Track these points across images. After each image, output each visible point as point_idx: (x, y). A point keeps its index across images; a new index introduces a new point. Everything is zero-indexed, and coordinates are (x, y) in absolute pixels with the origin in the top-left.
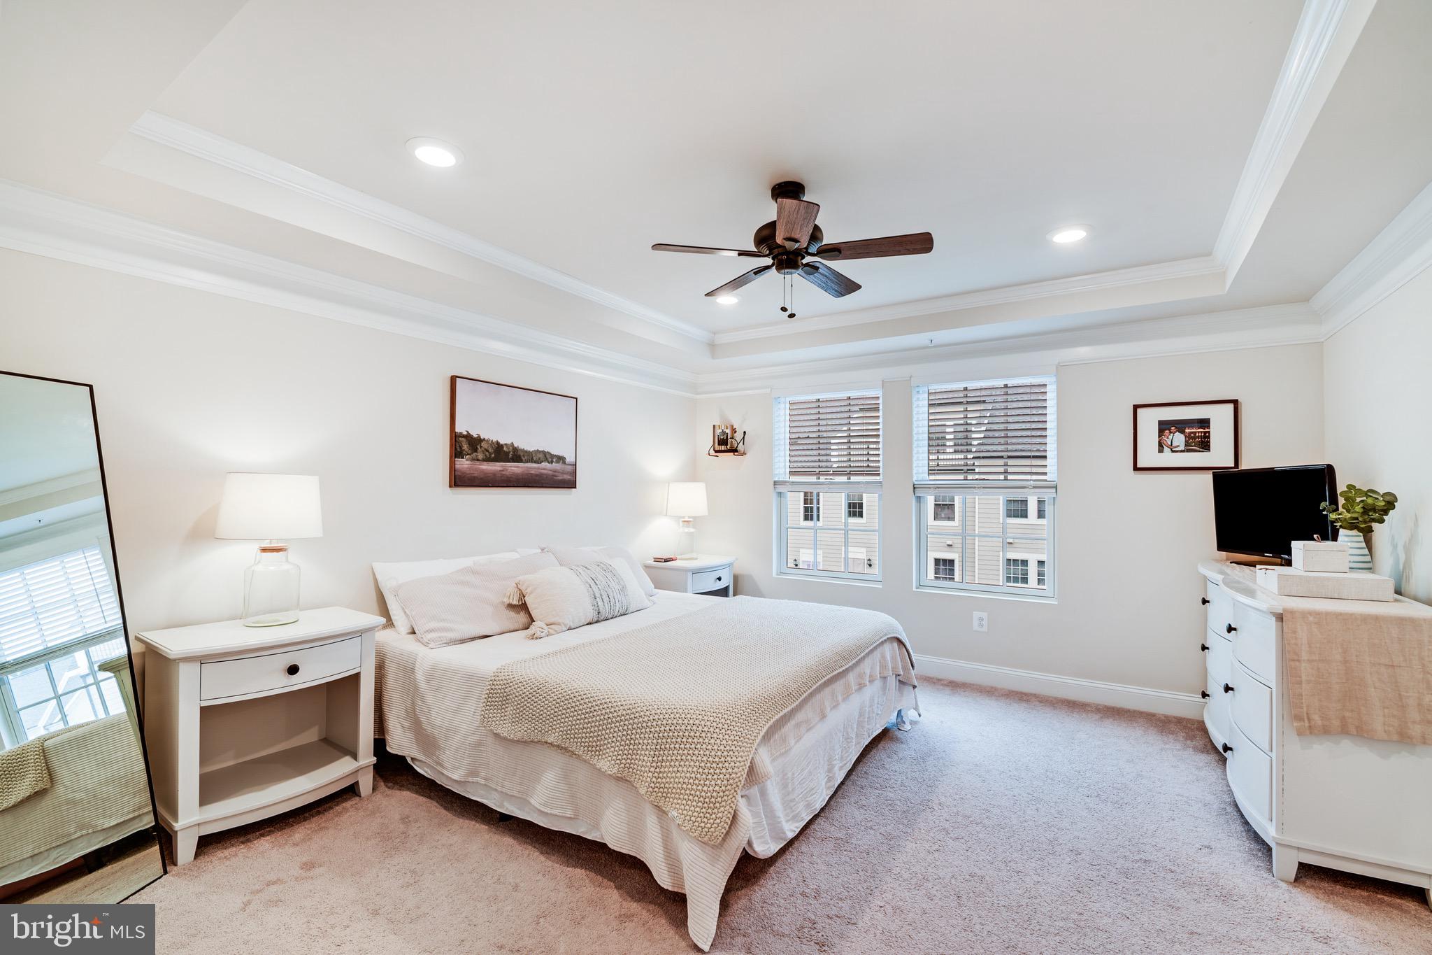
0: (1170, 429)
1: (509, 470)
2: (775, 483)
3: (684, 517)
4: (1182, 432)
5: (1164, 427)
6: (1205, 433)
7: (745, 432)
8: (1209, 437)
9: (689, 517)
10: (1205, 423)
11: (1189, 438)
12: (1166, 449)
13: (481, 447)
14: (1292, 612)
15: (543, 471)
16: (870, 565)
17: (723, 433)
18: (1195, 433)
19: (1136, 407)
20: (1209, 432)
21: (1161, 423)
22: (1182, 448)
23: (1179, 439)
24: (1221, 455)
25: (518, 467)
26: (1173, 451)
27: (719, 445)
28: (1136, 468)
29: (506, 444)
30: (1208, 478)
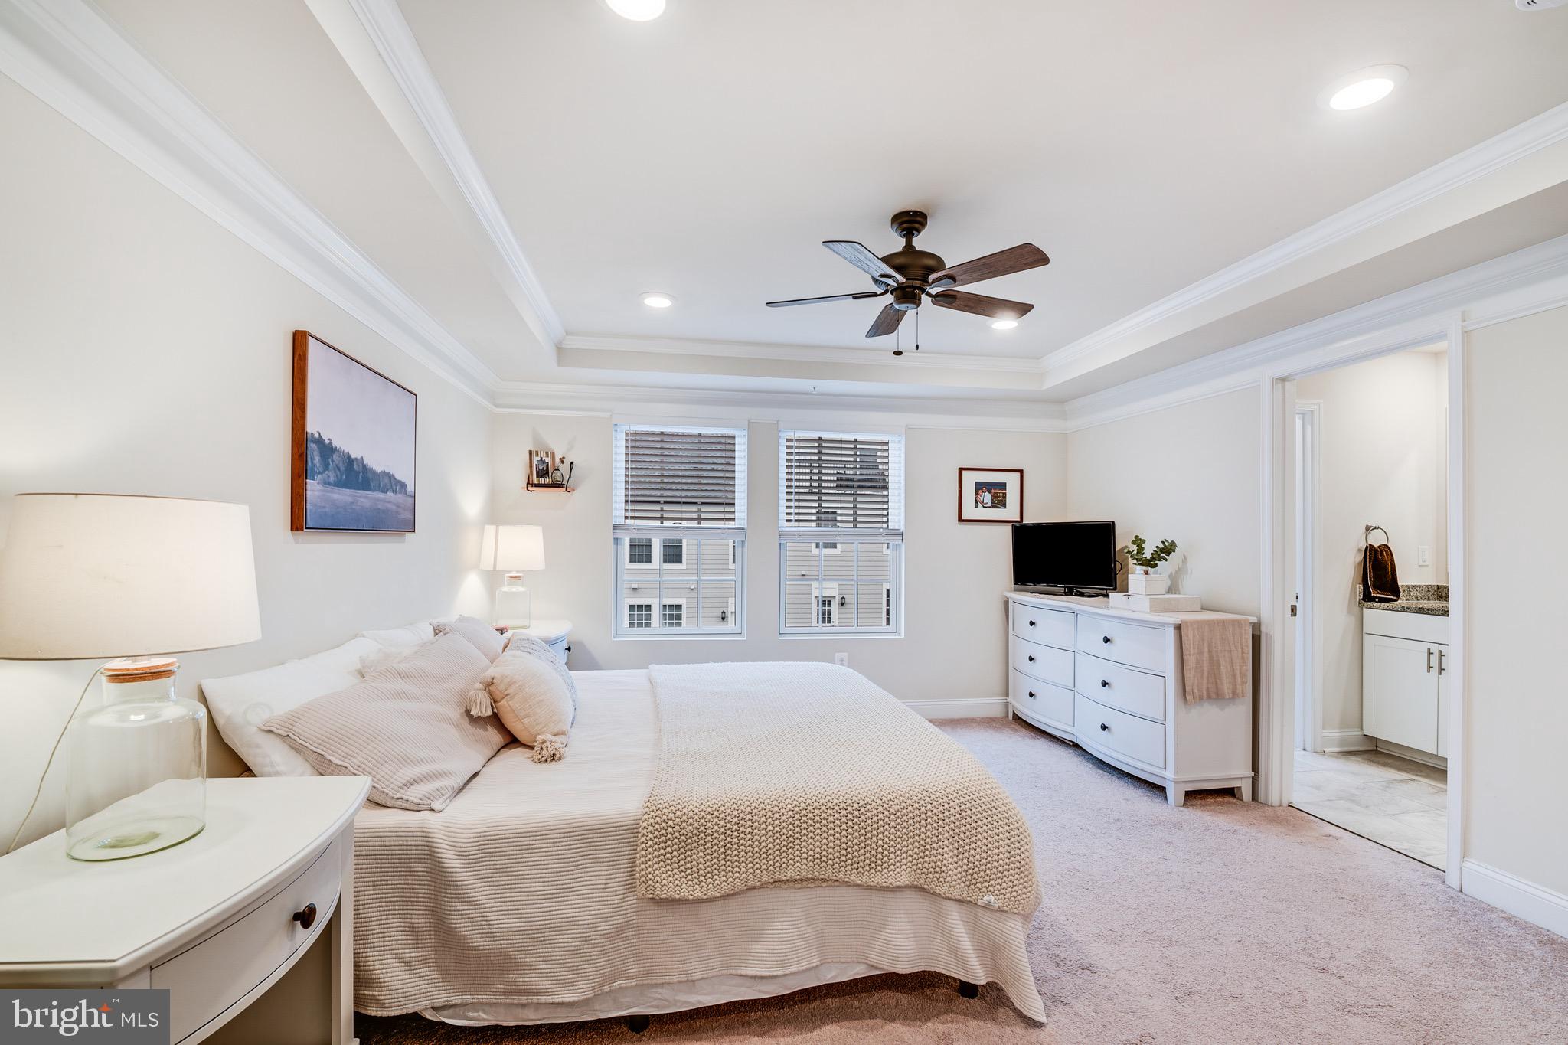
0: (982, 489)
1: (359, 503)
2: (615, 527)
3: (509, 572)
4: (990, 492)
5: (979, 487)
6: (1003, 493)
7: (572, 463)
8: (1005, 497)
9: (518, 572)
10: (1003, 486)
11: (995, 497)
12: (980, 505)
13: (332, 461)
14: (1186, 622)
15: (389, 506)
16: (723, 618)
17: (542, 461)
18: (997, 493)
19: (961, 470)
20: (1005, 493)
21: (977, 484)
22: (989, 505)
23: (987, 498)
24: (1011, 512)
25: (366, 497)
26: (984, 507)
27: (537, 477)
28: (961, 520)
29: (356, 459)
30: (1009, 527)
